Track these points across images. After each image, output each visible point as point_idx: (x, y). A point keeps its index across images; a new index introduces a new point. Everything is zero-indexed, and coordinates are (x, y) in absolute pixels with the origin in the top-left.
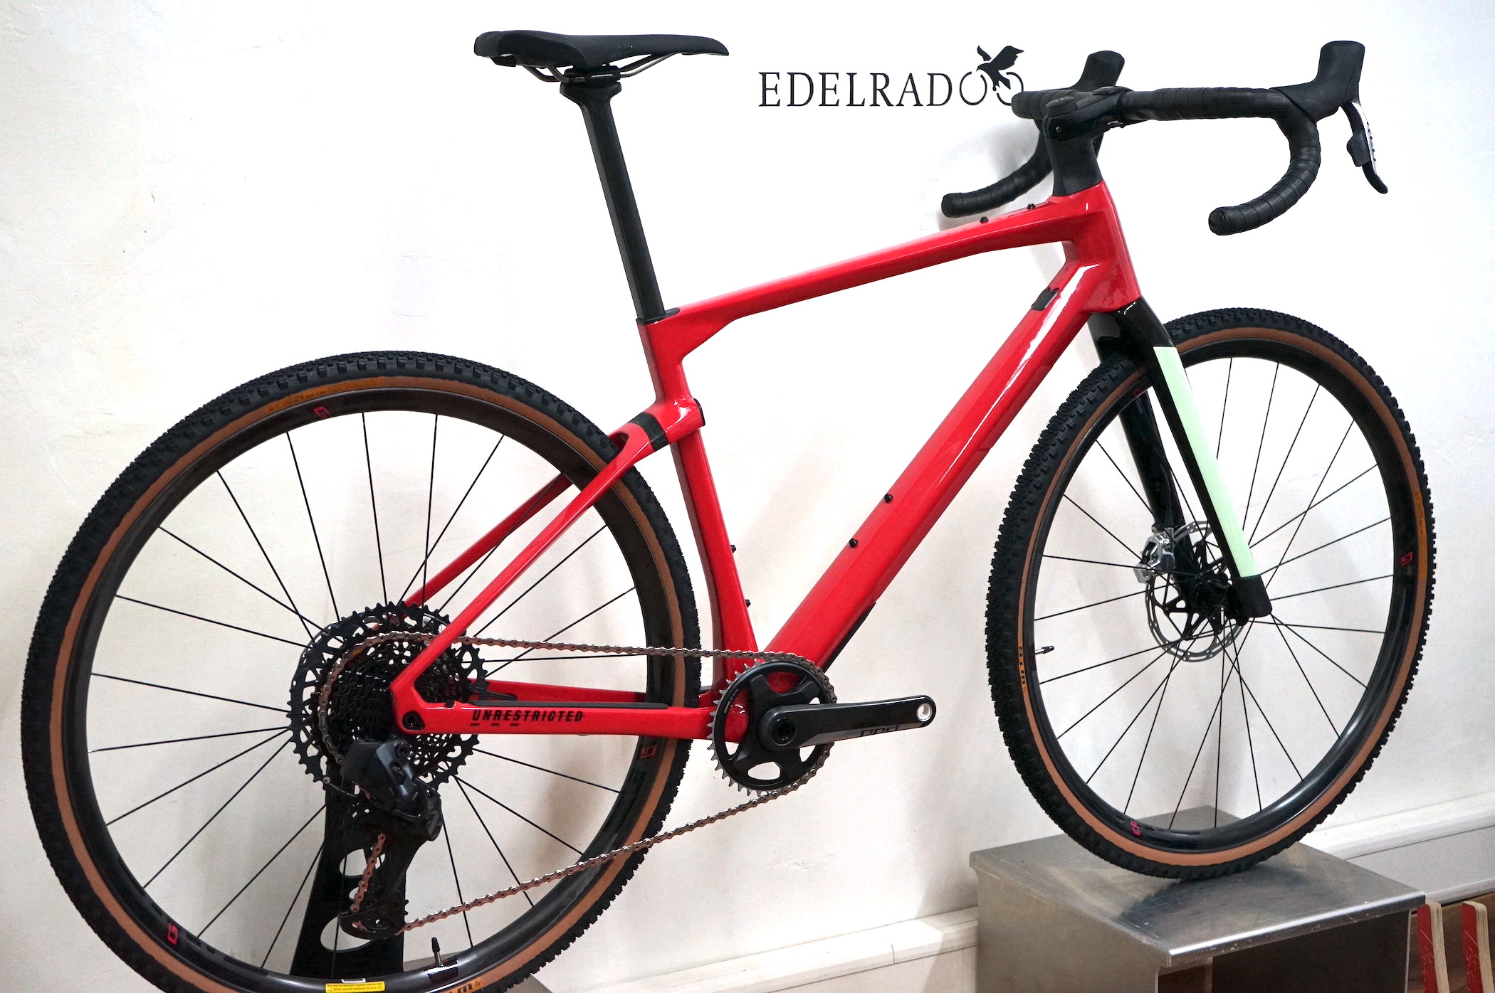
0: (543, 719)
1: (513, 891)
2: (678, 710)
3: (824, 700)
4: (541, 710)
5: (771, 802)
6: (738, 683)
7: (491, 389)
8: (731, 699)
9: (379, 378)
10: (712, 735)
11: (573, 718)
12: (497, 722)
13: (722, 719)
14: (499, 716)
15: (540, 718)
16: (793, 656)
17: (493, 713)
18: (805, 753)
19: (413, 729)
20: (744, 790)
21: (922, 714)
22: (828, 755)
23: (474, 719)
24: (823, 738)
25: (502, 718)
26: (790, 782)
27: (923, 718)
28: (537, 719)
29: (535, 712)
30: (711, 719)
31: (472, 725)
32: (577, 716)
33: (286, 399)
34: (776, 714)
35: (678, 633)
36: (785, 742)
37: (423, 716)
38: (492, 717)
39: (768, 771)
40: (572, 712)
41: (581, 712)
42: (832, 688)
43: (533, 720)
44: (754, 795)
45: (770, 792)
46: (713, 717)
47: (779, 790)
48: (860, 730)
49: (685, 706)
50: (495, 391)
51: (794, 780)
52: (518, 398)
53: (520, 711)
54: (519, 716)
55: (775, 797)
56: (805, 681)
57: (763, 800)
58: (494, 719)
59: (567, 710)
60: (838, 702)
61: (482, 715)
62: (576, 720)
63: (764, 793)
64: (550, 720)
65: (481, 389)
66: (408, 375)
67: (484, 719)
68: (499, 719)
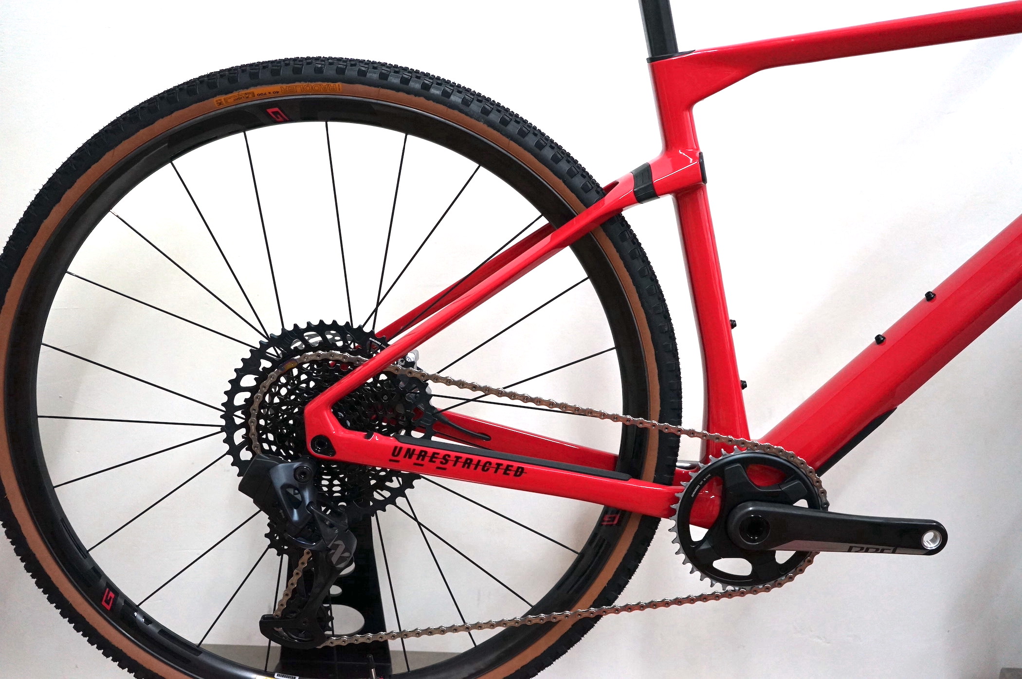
0: (475, 468)
1: (454, 629)
2: (647, 485)
3: (813, 504)
4: (476, 458)
5: (736, 599)
6: (710, 468)
7: (461, 111)
8: (701, 483)
9: (337, 84)
10: (676, 517)
11: (512, 473)
12: (420, 461)
13: (689, 502)
14: (424, 457)
15: (472, 466)
16: (781, 451)
17: (417, 452)
18: (782, 556)
19: (319, 453)
20: (708, 580)
21: (929, 540)
22: (810, 562)
23: (393, 454)
24: (805, 545)
25: (427, 459)
26: (764, 582)
27: (929, 546)
28: (468, 467)
29: (467, 459)
30: (676, 500)
31: (391, 460)
32: (517, 471)
33: (235, 94)
34: (751, 509)
35: (655, 404)
36: (754, 541)
37: (333, 443)
38: (414, 457)
39: (739, 566)
40: (512, 466)
41: (523, 468)
42: (824, 492)
43: (463, 466)
44: (718, 587)
45: (737, 588)
46: (678, 499)
47: (748, 588)
48: (848, 545)
49: (654, 482)
50: (467, 114)
51: (769, 580)
52: (491, 125)
53: (449, 456)
54: (447, 461)
55: (743, 594)
56: (793, 480)
57: (728, 595)
58: (418, 459)
59: (505, 463)
60: (830, 509)
61: (403, 452)
62: (515, 475)
63: (730, 588)
64: (483, 470)
65: (450, 110)
66: (370, 85)
67: (405, 457)
68: (423, 460)
